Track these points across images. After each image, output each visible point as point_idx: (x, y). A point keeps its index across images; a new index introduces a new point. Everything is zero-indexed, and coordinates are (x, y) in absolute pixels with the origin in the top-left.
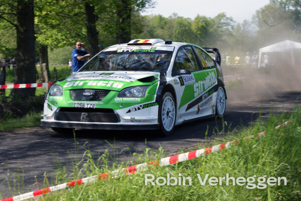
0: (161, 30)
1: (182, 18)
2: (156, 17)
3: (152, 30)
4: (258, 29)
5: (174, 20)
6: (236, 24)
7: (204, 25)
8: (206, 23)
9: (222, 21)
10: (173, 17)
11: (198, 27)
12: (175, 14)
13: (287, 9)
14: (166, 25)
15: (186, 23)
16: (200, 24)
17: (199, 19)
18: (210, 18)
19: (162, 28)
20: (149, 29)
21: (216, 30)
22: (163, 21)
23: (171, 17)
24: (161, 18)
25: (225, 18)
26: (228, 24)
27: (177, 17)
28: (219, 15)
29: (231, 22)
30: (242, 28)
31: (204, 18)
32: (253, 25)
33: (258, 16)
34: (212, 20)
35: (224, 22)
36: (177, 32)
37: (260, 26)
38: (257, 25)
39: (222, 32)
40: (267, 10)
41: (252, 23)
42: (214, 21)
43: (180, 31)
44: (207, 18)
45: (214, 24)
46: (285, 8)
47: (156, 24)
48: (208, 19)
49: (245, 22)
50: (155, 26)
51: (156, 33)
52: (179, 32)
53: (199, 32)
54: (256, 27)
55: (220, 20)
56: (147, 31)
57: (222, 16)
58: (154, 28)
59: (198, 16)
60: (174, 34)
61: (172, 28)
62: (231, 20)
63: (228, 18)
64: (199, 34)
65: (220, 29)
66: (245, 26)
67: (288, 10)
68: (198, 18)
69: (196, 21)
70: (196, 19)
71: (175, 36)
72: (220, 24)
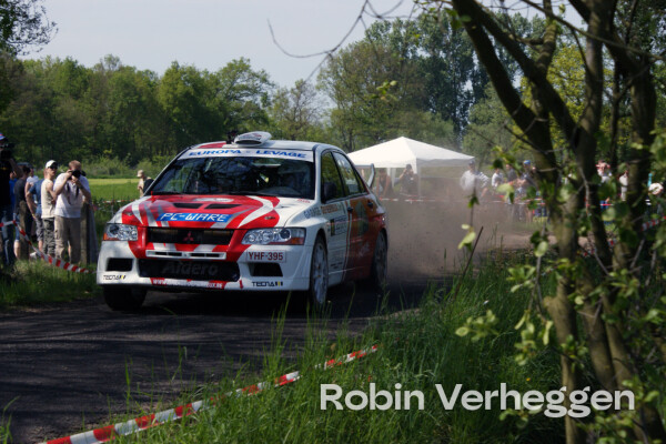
0: (72, 101)
1: (130, 69)
2: (58, 65)
3: (48, 101)
4: (333, 105)
5: (110, 74)
6: (275, 91)
7: (192, 91)
8: (194, 86)
9: (238, 81)
10: (106, 68)
11: (175, 97)
12: (111, 60)
13: (411, 55)
14: (86, 89)
15: (141, 85)
16: (180, 88)
17: (175, 76)
18: (206, 72)
19: (76, 96)
20: (38, 97)
21: (222, 107)
22: (79, 79)
23: (100, 66)
24: (72, 69)
25: (246, 75)
26: (254, 91)
27: (117, 68)
28: (231, 66)
29: (264, 85)
30: (292, 103)
31: (192, 71)
32: (321, 95)
33: (335, 72)
34: (212, 77)
35: (245, 83)
36: (117, 108)
37: (340, 98)
38: (331, 96)
39: (239, 110)
40: (359, 56)
41: (318, 88)
42: (217, 82)
43: (125, 105)
44: (199, 73)
45: (218, 90)
46: (405, 52)
47: (58, 86)
48: (202, 76)
49: (301, 86)
50: (56, 90)
51: (58, 109)
52: (122, 108)
53: (176, 110)
54: (329, 99)
55: (234, 79)
56: (35, 102)
57: (238, 68)
58: (54, 94)
59: (176, 67)
60: (109, 114)
61: (103, 96)
62: (264, 80)
63: (254, 75)
64: (175, 115)
65: (234, 103)
66: (299, 98)
67: (414, 57)
68: (175, 72)
69: (169, 80)
70: (168, 74)
71: (112, 118)
72: (234, 89)
